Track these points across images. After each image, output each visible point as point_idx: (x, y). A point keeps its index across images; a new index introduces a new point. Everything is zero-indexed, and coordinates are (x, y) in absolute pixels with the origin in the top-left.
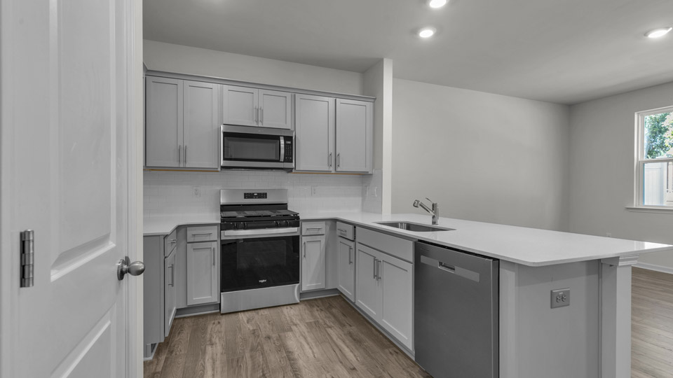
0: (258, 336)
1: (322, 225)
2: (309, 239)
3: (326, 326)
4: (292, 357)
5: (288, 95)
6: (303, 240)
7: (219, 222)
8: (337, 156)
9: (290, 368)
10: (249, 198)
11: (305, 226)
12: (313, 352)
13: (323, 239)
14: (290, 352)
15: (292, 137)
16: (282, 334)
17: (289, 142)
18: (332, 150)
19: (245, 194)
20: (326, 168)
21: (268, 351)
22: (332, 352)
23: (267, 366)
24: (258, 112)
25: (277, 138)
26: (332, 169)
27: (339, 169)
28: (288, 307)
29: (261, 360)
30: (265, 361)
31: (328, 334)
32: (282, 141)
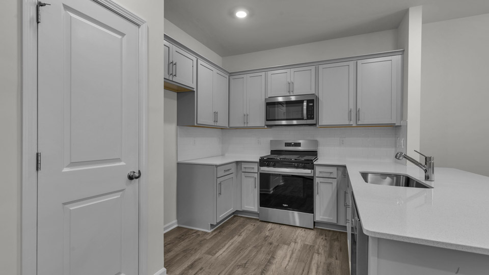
0: (266, 240)
1: (334, 170)
2: (322, 180)
3: (316, 251)
4: (271, 261)
5: (313, 68)
6: (317, 180)
7: (258, 161)
8: (358, 113)
9: (263, 267)
10: (288, 146)
11: (318, 169)
12: (288, 264)
13: (335, 182)
14: (273, 257)
15: (313, 100)
16: (281, 245)
17: (311, 104)
18: (352, 106)
19: (286, 143)
20: (347, 122)
21: (262, 252)
22: (301, 271)
23: (253, 260)
24: (290, 85)
25: (302, 102)
26: (353, 123)
27: (359, 123)
28: (304, 229)
29: (253, 254)
30: (255, 256)
31: (312, 258)
32: (305, 104)
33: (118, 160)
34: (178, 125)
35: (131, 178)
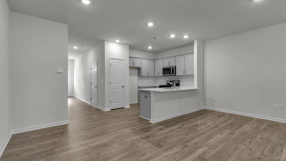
15: (174, 68)
24: (169, 63)
25: (170, 68)
27: (186, 74)
32: (172, 69)
33: (120, 84)
34: (138, 76)
35: (123, 87)
